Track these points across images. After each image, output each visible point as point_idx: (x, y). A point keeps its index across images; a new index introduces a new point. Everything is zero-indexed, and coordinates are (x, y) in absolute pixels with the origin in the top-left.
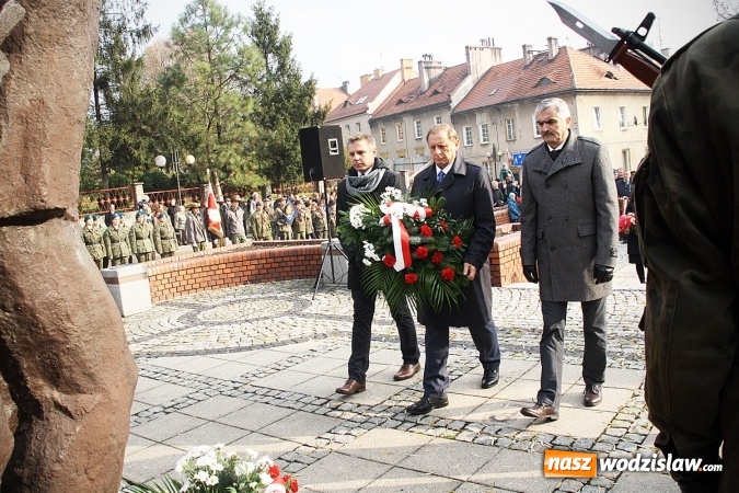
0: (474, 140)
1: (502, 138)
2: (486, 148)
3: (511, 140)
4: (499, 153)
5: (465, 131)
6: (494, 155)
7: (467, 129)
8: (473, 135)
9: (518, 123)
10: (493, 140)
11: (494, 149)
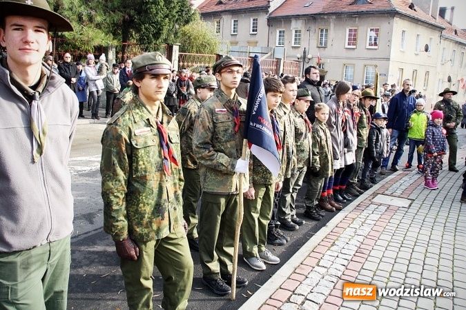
0: (286, 42)
1: (314, 43)
2: (297, 50)
3: (322, 46)
4: (309, 56)
5: (278, 34)
6: (304, 57)
7: (280, 32)
8: (286, 37)
9: (332, 33)
10: (304, 44)
11: (305, 52)
